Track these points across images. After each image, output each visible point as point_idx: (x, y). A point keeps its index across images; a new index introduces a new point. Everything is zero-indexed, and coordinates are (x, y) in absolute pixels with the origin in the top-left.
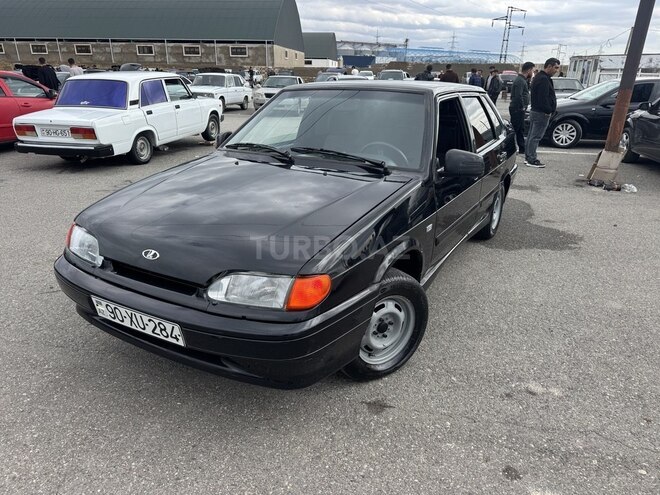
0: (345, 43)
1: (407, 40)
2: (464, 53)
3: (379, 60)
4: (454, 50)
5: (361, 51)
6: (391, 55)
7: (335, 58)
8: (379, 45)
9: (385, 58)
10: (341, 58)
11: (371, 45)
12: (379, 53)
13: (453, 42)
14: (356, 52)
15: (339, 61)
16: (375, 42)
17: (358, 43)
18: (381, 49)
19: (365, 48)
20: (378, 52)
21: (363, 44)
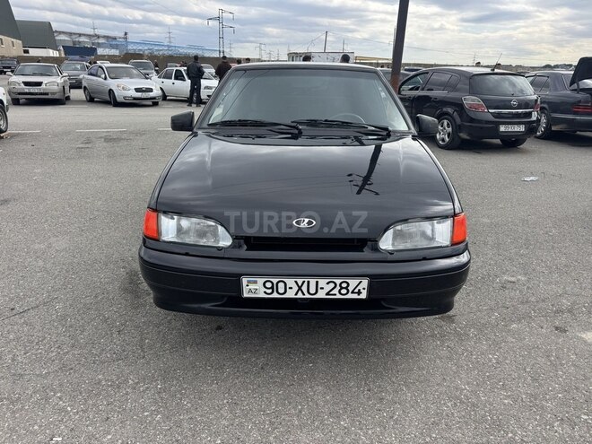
0: (60, 33)
1: (126, 34)
2: (183, 48)
3: (100, 51)
4: (172, 44)
5: (80, 42)
6: (112, 47)
7: (55, 48)
8: (98, 37)
9: (107, 50)
10: (61, 48)
11: (89, 36)
12: (99, 45)
13: (170, 38)
14: (74, 43)
15: (59, 51)
16: (92, 33)
17: (75, 34)
18: (101, 41)
19: (82, 39)
20: (99, 43)
21: (80, 35)
